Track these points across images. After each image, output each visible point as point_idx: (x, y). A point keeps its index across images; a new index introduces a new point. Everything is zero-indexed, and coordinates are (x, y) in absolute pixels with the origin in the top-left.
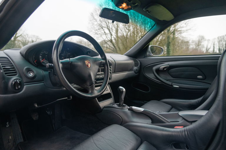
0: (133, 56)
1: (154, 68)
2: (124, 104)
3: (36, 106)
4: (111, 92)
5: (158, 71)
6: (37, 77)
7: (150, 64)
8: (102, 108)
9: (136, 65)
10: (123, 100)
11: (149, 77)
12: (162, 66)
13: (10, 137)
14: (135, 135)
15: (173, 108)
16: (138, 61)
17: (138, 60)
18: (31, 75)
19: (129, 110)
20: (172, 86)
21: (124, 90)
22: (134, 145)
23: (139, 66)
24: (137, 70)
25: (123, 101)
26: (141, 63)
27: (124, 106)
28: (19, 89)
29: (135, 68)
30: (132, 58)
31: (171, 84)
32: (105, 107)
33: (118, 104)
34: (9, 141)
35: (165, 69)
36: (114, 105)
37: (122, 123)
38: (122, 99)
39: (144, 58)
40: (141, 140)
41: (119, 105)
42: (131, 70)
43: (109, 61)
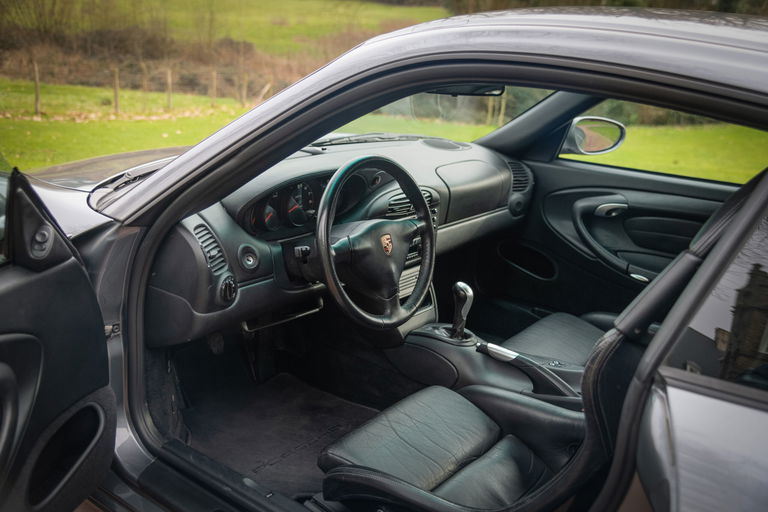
1: (581, 204)
2: (466, 331)
3: (246, 328)
5: (590, 217)
6: (260, 267)
7: (565, 186)
8: (403, 337)
9: (518, 185)
10: (465, 319)
11: (558, 230)
12: (605, 204)
14: (488, 418)
16: (528, 170)
17: (528, 166)
18: (251, 262)
19: (477, 350)
20: (627, 273)
21: (470, 292)
22: (481, 440)
23: (527, 189)
24: (519, 204)
25: (464, 323)
26: (536, 178)
27: (467, 336)
29: (515, 197)
30: (506, 160)
31: (625, 268)
32: (410, 333)
33: (450, 326)
35: (614, 214)
36: (438, 329)
37: (459, 384)
38: (461, 317)
39: (550, 161)
40: (502, 430)
41: (453, 333)
42: (499, 206)
43: (431, 196)
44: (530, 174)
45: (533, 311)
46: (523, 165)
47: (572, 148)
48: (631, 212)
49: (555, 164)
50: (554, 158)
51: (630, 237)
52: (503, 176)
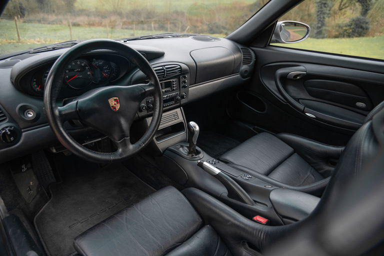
0: (244, 42)
1: (280, 71)
2: (197, 148)
3: (54, 151)
4: (183, 121)
5: (285, 79)
6: (41, 118)
8: (162, 152)
9: (246, 61)
12: (293, 71)
13: (31, 183)
15: (296, 154)
17: (253, 50)
18: (31, 115)
19: (198, 165)
20: (304, 112)
21: (197, 128)
23: (252, 63)
24: (246, 71)
26: (256, 57)
27: (198, 153)
28: (12, 142)
29: (244, 67)
30: (240, 47)
31: (303, 109)
32: (167, 149)
34: (30, 188)
35: (298, 78)
36: (183, 147)
38: (193, 143)
39: (265, 47)
40: (202, 222)
42: (233, 73)
43: (181, 68)
44: (253, 55)
45: (254, 129)
46: (250, 50)
47: (278, 40)
48: (308, 76)
49: (267, 49)
50: (267, 45)
51: (307, 91)
52: (237, 56)
